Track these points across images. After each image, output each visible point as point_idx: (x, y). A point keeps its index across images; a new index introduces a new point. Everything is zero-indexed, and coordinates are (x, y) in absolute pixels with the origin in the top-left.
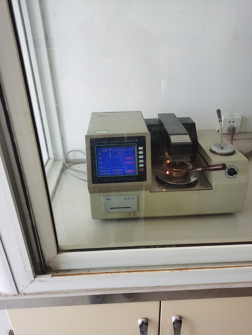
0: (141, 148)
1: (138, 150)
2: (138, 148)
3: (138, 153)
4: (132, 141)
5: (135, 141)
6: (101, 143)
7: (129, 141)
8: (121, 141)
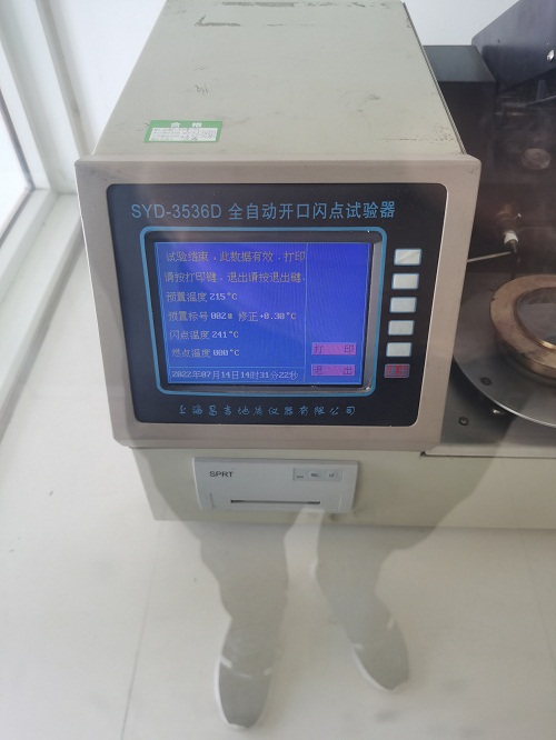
0: (408, 256)
1: (392, 269)
2: (390, 256)
3: (388, 280)
4: (361, 211)
5: (378, 210)
6: (177, 214)
7: (344, 213)
8: (294, 208)
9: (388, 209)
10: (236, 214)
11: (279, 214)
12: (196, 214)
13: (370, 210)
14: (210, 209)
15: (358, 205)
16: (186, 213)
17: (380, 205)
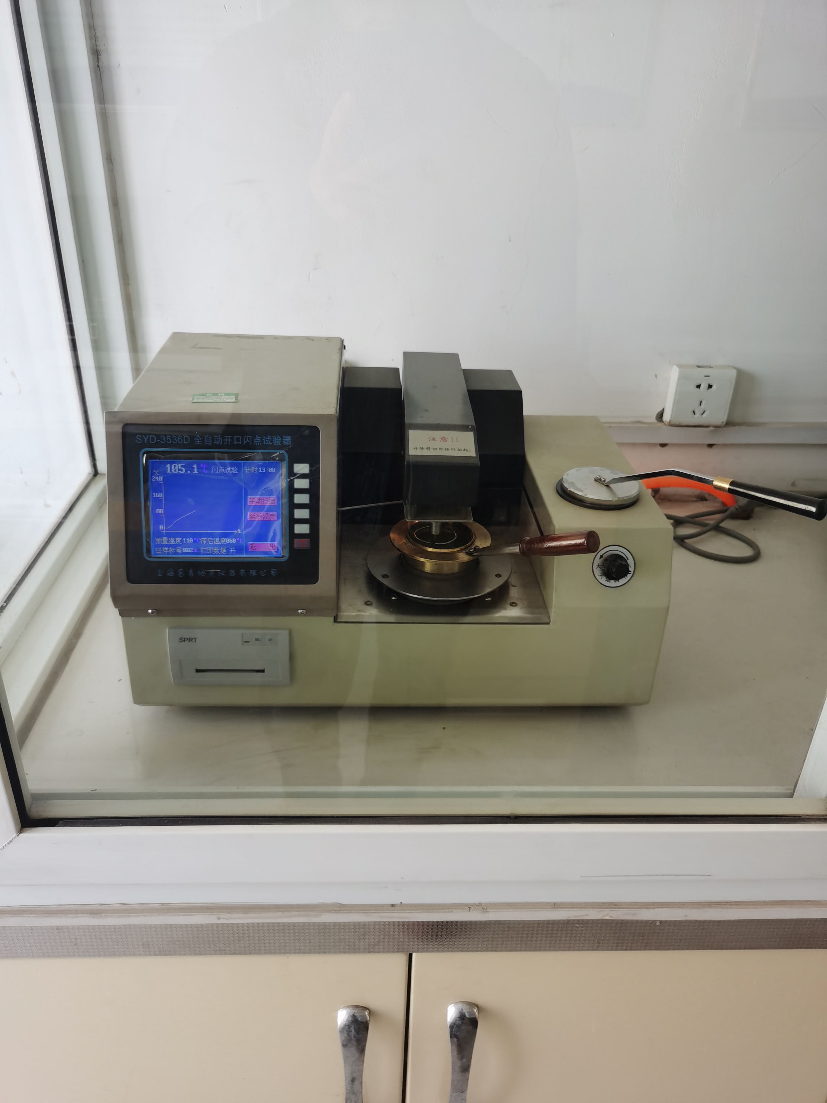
0: (302, 468)
1: (293, 476)
2: (291, 468)
3: (291, 483)
4: (271, 441)
5: (282, 440)
6: (163, 441)
7: (262, 442)
8: (232, 438)
9: (287, 440)
10: (198, 441)
11: (224, 442)
12: (175, 441)
13: (277, 441)
14: (183, 438)
15: (269, 438)
16: (168, 441)
17: (282, 438)
